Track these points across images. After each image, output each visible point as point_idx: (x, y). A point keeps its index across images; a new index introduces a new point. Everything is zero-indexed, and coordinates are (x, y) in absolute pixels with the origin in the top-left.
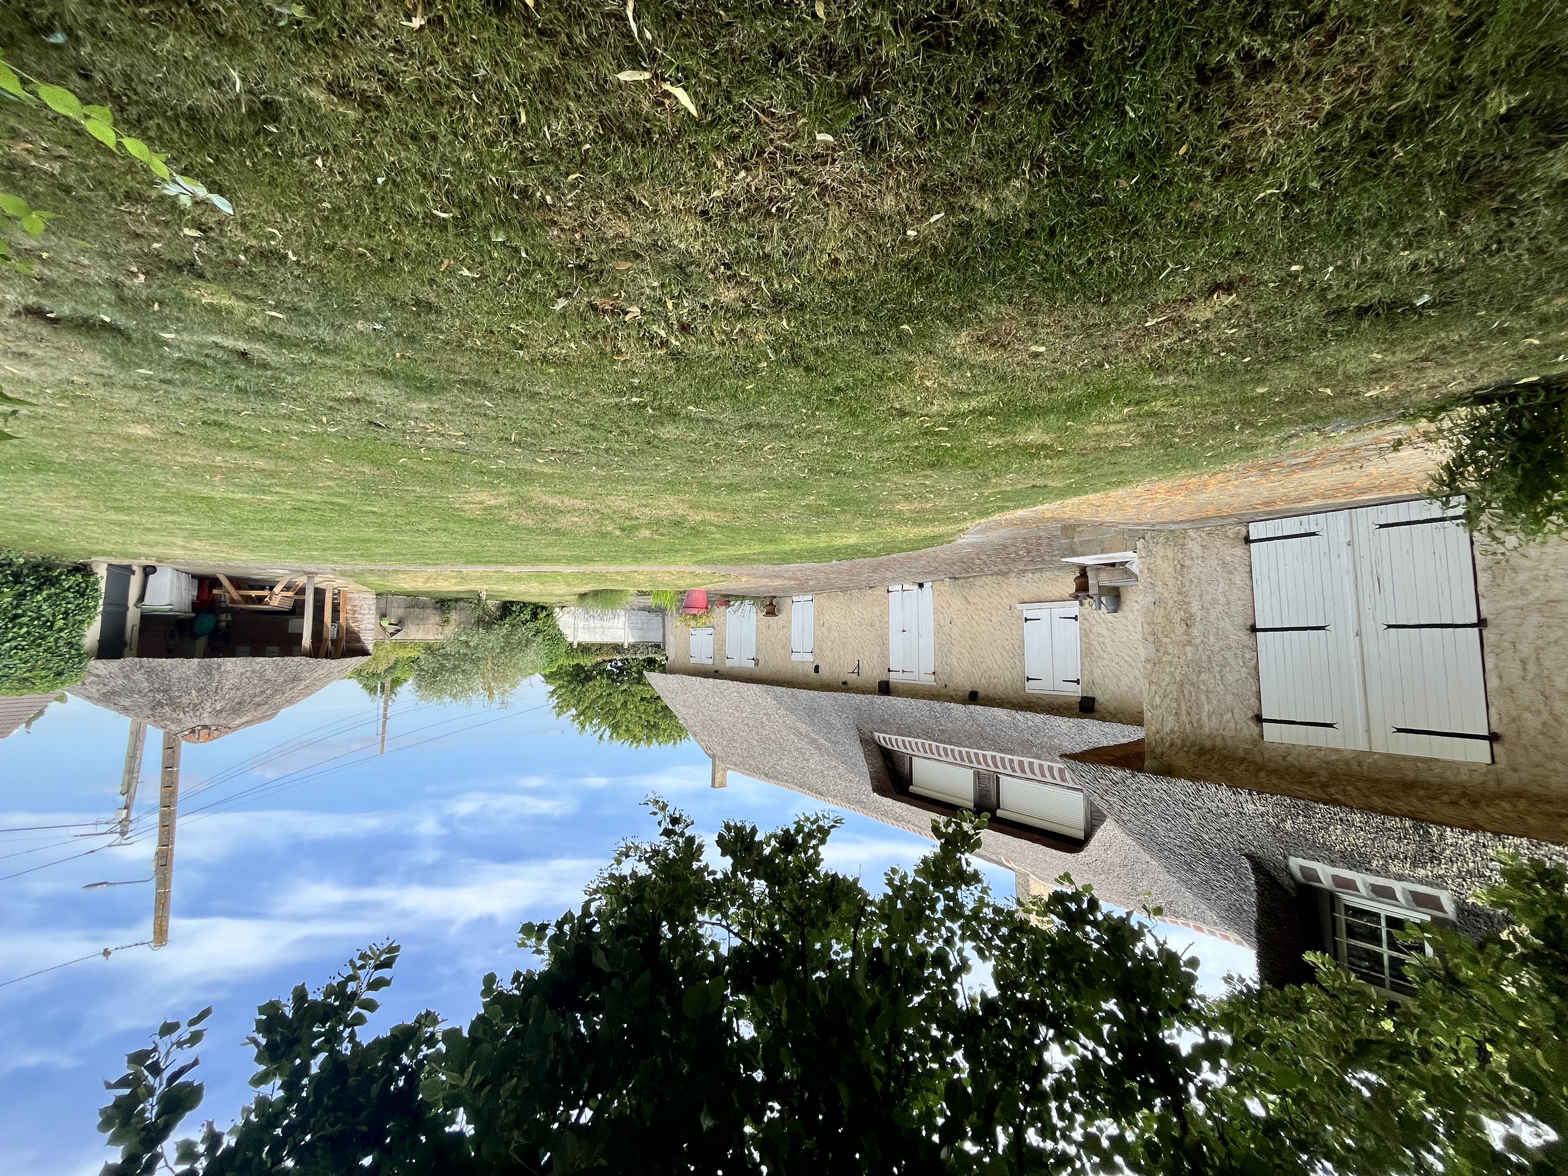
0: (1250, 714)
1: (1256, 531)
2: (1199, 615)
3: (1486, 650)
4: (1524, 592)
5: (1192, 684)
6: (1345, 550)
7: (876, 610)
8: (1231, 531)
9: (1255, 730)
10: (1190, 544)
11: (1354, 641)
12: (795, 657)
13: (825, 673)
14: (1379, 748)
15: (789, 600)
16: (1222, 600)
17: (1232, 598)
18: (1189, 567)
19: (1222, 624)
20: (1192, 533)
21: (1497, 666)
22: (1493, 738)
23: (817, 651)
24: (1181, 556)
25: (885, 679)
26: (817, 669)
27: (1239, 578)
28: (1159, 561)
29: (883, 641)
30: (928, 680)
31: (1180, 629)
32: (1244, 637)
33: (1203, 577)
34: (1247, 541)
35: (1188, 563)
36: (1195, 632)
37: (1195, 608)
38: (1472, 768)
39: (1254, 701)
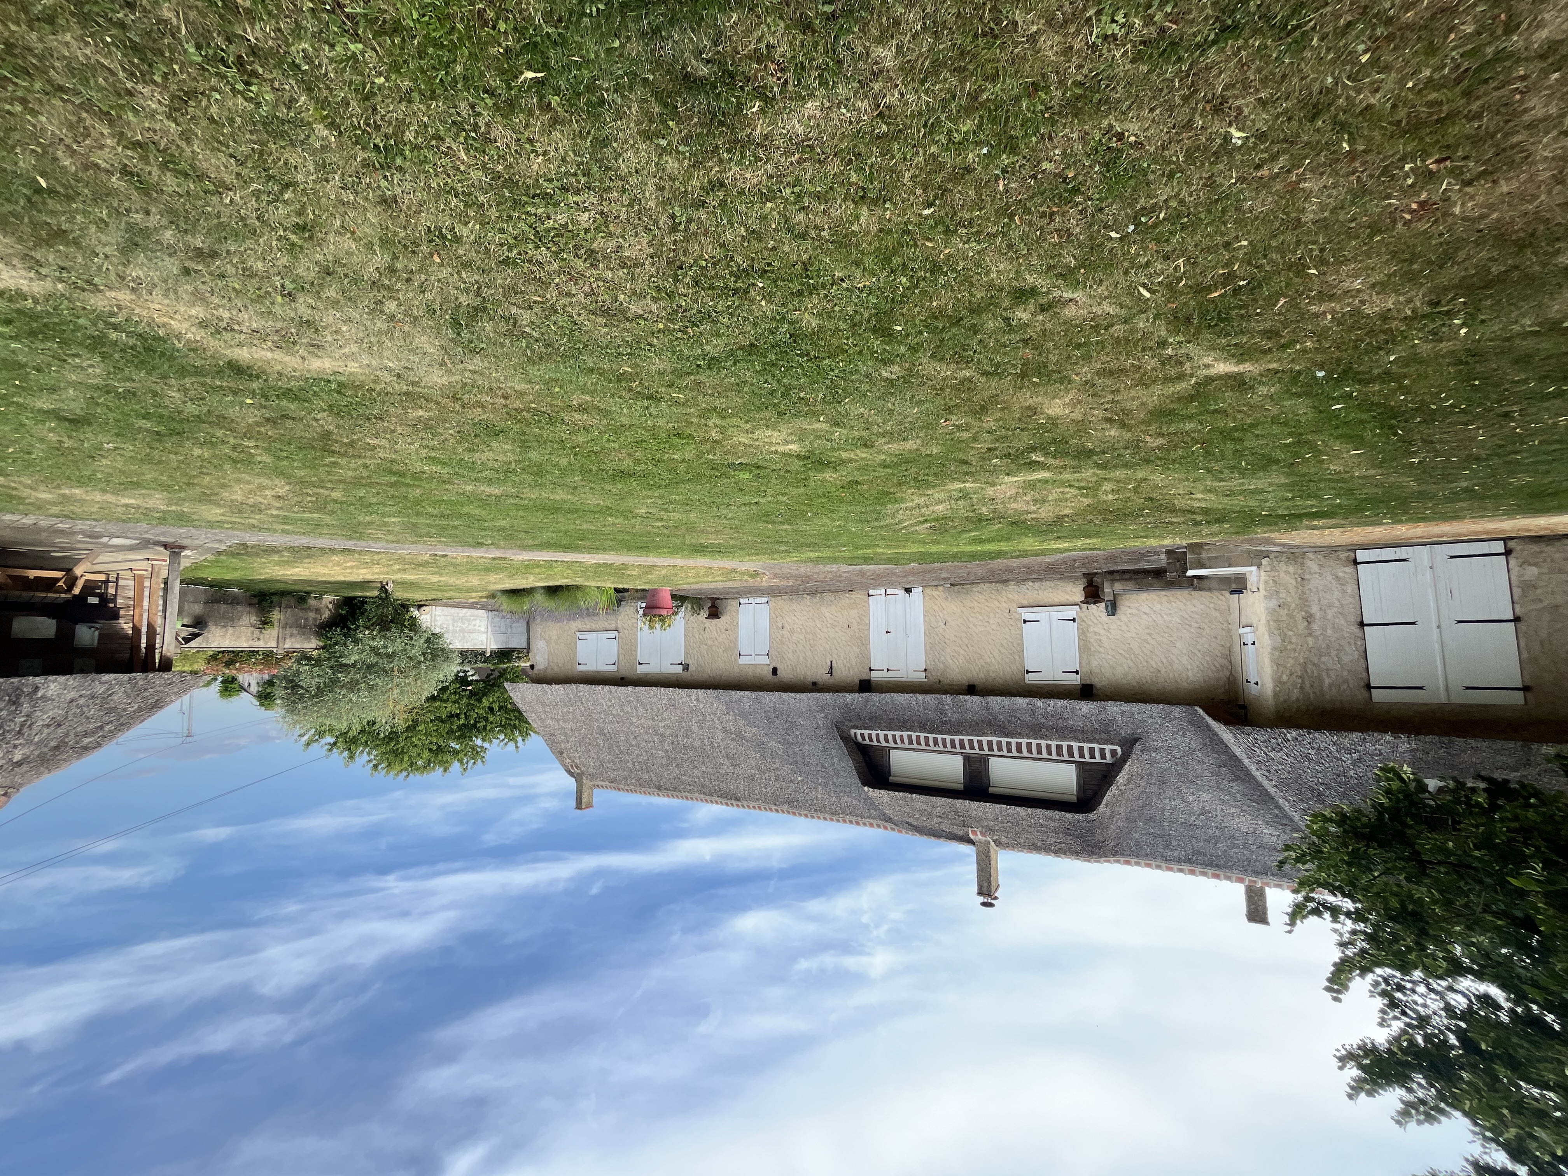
0: (1362, 684)
1: (1361, 555)
2: (1318, 615)
3: (1520, 636)
4: (1541, 601)
5: (1314, 665)
6: (1428, 573)
7: (854, 613)
8: (1343, 555)
9: (1366, 694)
10: (1309, 563)
11: (1435, 631)
12: (743, 661)
13: (785, 674)
14: (1455, 699)
15: (734, 603)
16: (1337, 604)
17: (1344, 602)
18: (1309, 580)
19: (1337, 620)
20: (1310, 555)
21: (1527, 645)
22: (1526, 689)
23: (772, 653)
24: (1300, 571)
25: (865, 677)
26: (775, 671)
27: (1350, 588)
28: (1282, 574)
29: (863, 642)
30: (921, 677)
31: (1302, 625)
32: (1356, 630)
33: (1320, 588)
34: (1355, 563)
35: (1307, 577)
36: (1315, 627)
37: (1314, 609)
38: (1513, 708)
39: (1364, 674)
